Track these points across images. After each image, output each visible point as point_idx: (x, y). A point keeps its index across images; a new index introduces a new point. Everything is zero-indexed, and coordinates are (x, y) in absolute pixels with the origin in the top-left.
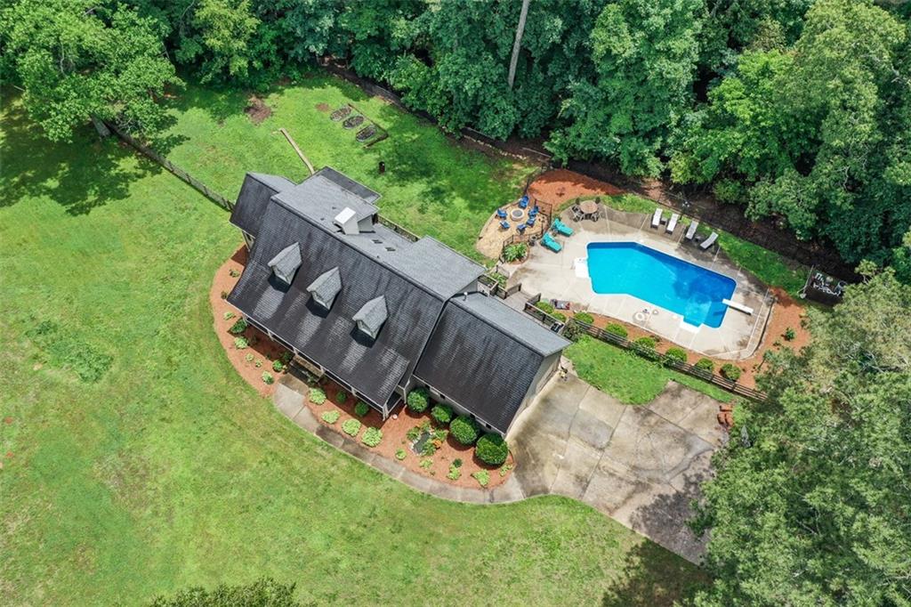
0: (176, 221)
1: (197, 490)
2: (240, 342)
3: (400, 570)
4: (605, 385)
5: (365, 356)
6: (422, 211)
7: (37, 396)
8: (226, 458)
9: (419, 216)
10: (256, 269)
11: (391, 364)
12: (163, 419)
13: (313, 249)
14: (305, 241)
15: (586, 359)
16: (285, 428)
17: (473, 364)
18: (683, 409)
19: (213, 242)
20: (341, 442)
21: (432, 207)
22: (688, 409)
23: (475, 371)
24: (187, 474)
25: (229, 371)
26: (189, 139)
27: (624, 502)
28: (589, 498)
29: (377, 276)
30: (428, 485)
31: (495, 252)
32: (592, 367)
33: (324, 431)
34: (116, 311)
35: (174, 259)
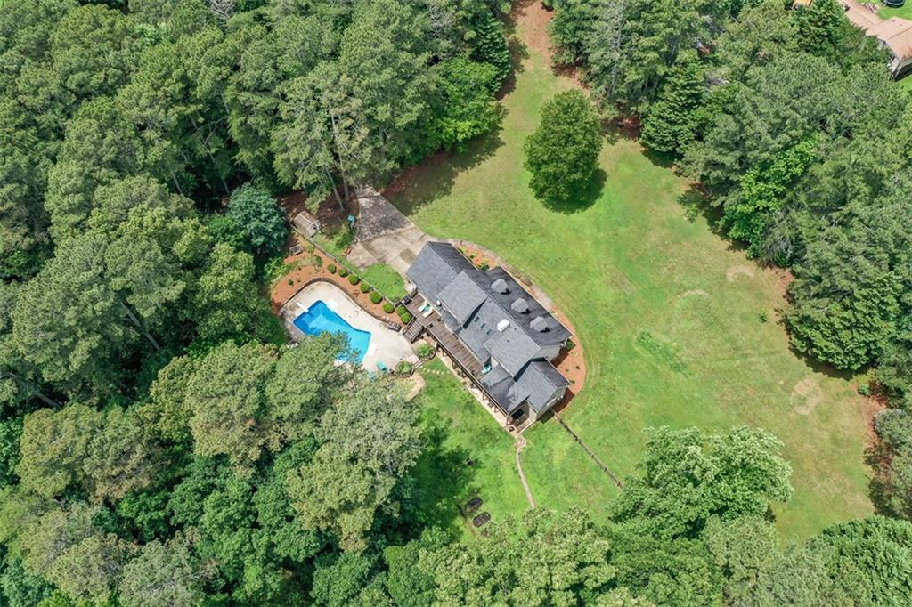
0: (611, 435)
1: (588, 271)
3: (505, 226)
4: (394, 274)
6: (450, 421)
7: (671, 328)
8: (575, 282)
9: (453, 418)
12: (606, 306)
18: (363, 258)
19: (586, 413)
20: (521, 278)
21: (441, 425)
22: (360, 258)
24: (593, 279)
26: (609, 518)
32: (395, 284)
34: (638, 373)
35: (609, 403)
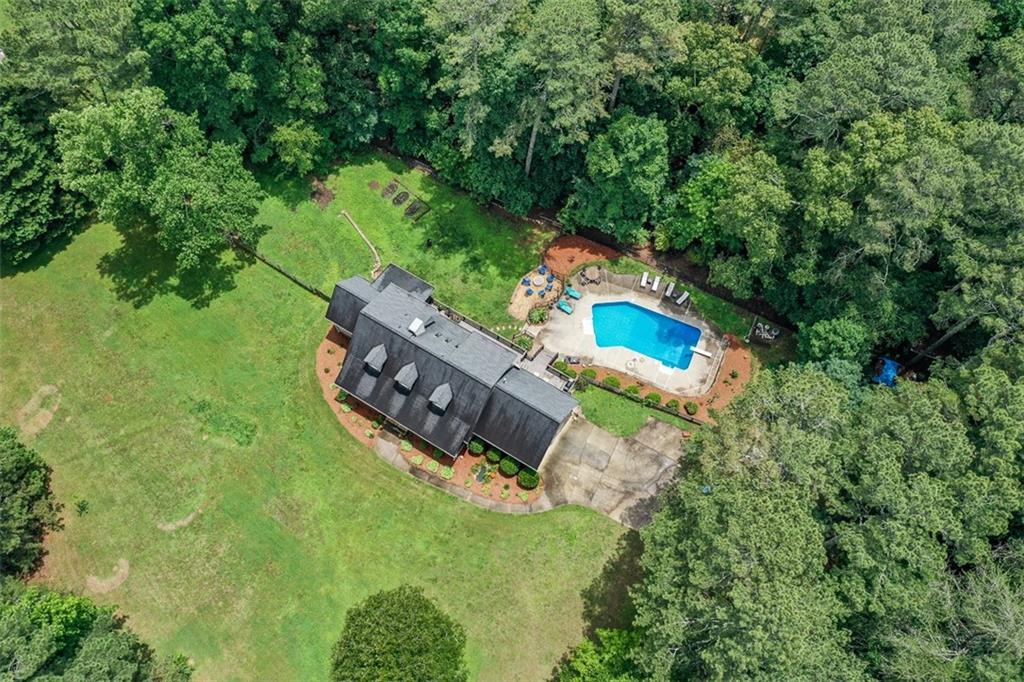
0: (277, 307)
1: (336, 518)
2: (345, 408)
3: (475, 561)
4: (604, 424)
5: (440, 423)
6: (464, 281)
7: (211, 459)
8: (350, 494)
9: (462, 285)
10: (353, 362)
11: (458, 428)
12: (302, 470)
13: (395, 348)
14: (388, 343)
15: (591, 404)
16: (387, 470)
17: (513, 427)
18: (658, 438)
19: (309, 323)
20: (427, 478)
21: (472, 276)
22: (661, 437)
23: (515, 431)
24: (327, 507)
25: (340, 429)
26: (271, 228)
27: (617, 506)
28: (594, 505)
29: (443, 370)
30: (489, 503)
31: (523, 316)
32: (595, 410)
33: (414, 470)
34: (250, 388)
35: (283, 341)
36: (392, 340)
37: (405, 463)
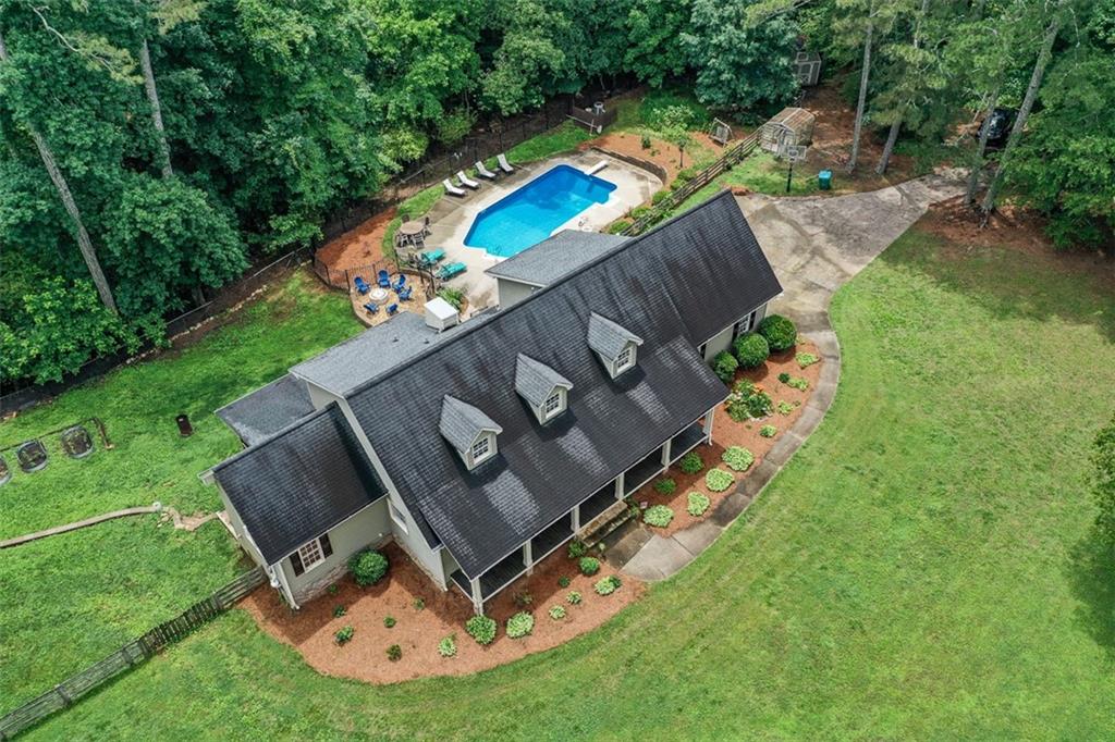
2: (520, 623)
3: (937, 448)
5: (654, 388)
8: (758, 657)
10: (440, 502)
11: (676, 357)
13: (471, 376)
14: (451, 383)
16: (707, 568)
20: (742, 497)
27: (835, 265)
28: (832, 286)
29: (564, 304)
30: (813, 410)
33: (721, 515)
36: (448, 367)
37: (699, 532)
